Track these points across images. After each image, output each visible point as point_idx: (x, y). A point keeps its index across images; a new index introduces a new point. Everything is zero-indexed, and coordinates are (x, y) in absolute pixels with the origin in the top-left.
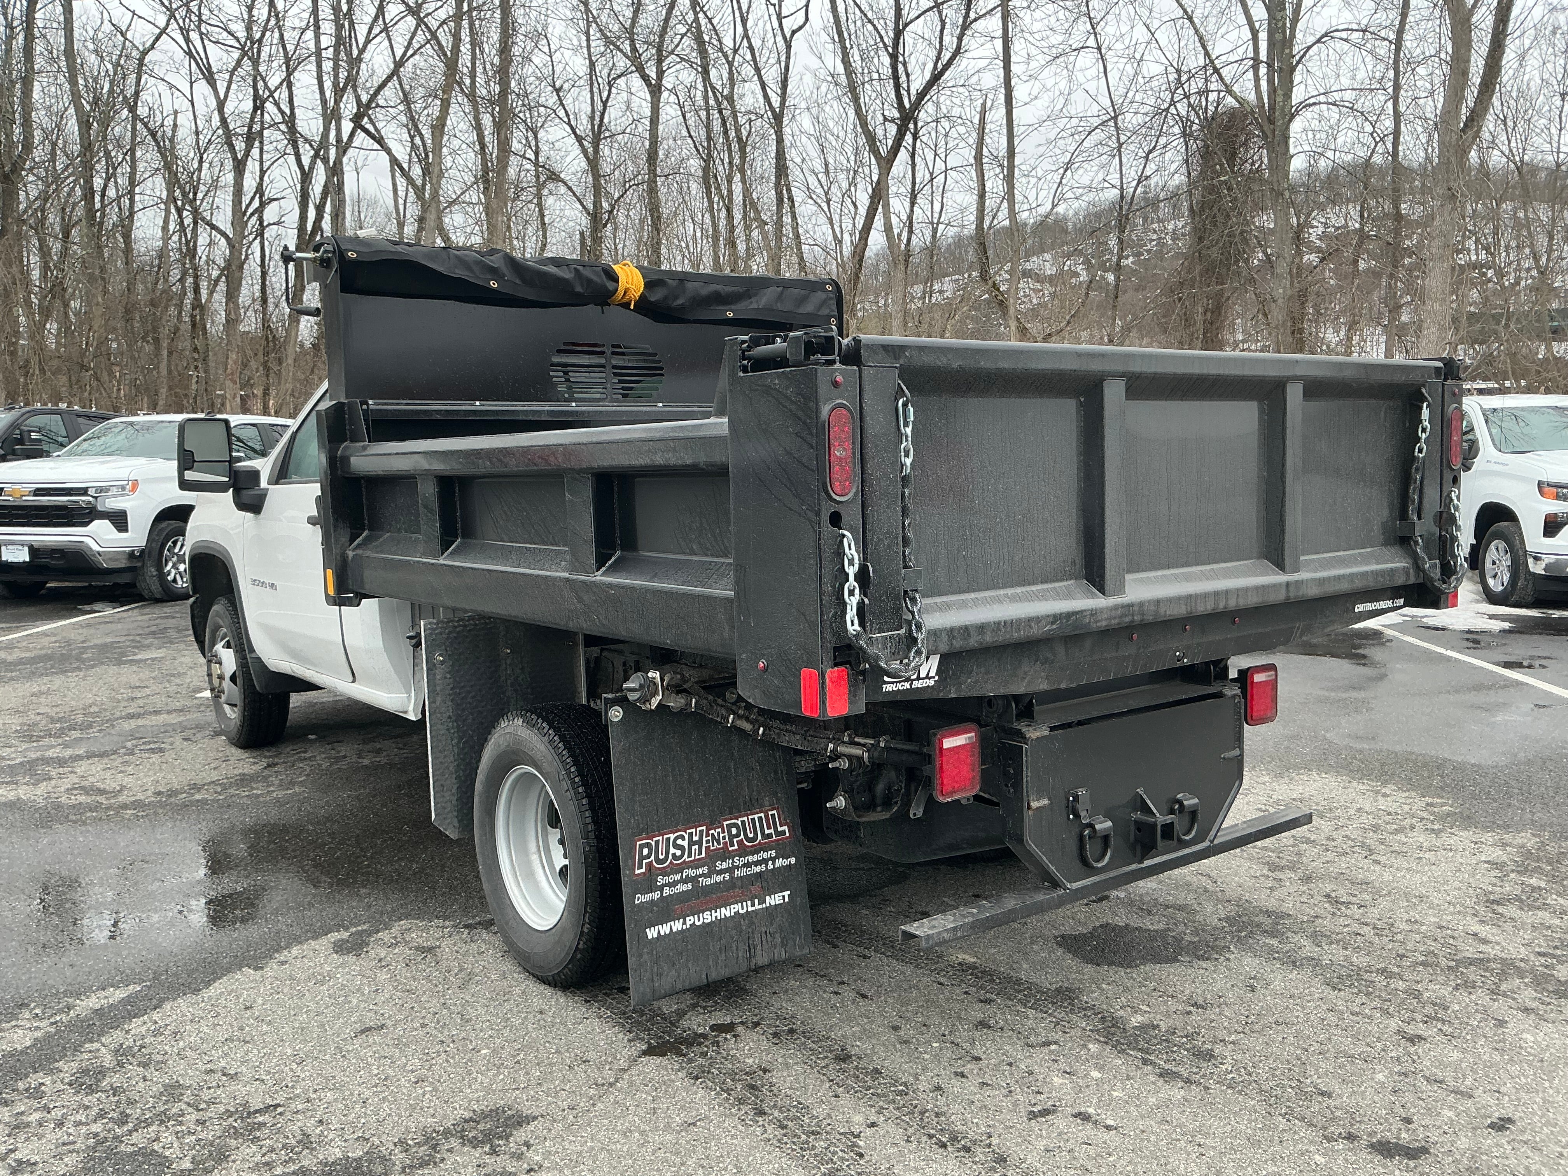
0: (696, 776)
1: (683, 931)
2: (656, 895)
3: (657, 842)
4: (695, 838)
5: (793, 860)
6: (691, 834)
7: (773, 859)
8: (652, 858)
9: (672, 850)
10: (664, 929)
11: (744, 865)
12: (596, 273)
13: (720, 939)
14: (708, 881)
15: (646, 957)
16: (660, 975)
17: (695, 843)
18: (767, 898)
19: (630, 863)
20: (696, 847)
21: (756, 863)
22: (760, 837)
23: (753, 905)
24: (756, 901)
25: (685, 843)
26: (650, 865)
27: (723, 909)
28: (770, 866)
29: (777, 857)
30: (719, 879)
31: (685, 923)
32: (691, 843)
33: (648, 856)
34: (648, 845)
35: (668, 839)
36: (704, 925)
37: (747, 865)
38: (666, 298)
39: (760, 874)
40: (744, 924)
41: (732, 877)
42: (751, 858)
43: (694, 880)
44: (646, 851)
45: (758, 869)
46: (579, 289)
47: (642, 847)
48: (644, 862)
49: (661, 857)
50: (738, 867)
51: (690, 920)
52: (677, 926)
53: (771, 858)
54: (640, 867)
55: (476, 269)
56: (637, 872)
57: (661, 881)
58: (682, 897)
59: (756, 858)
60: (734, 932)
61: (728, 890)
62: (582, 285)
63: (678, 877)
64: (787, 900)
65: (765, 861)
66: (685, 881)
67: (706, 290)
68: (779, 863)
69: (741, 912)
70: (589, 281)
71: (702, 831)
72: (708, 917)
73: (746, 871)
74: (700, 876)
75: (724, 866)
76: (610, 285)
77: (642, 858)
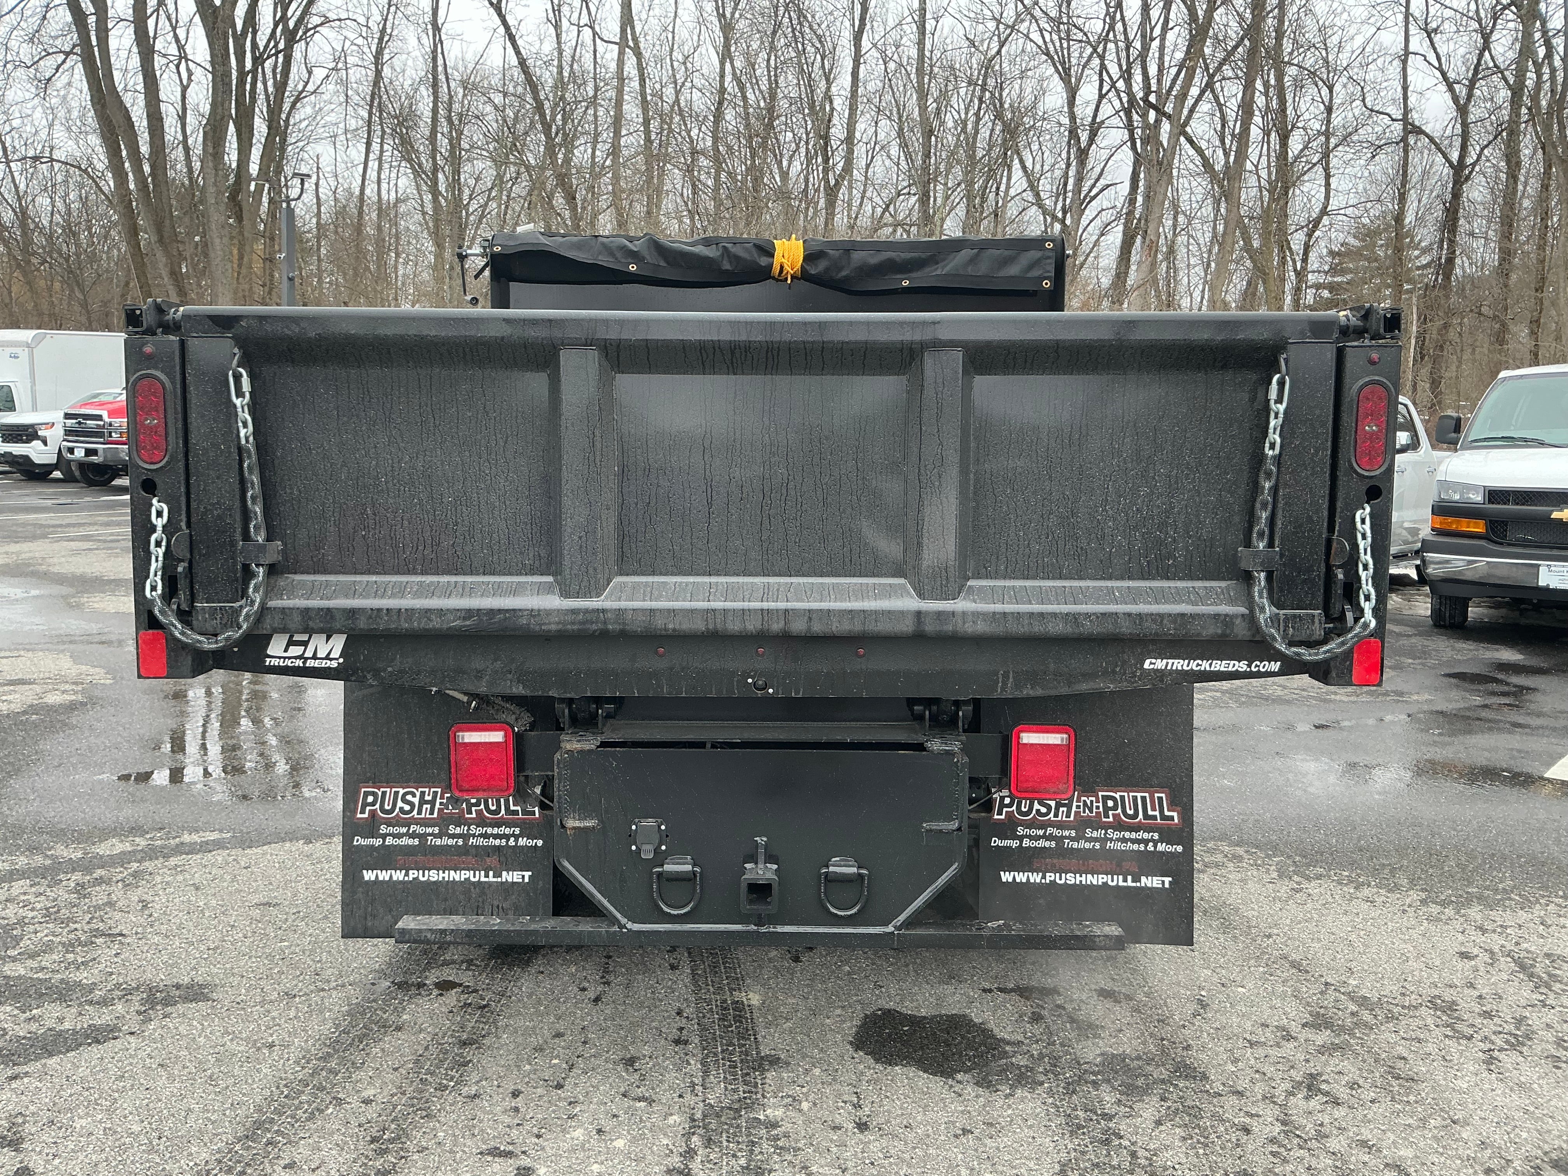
0: (435, 739)
1: (403, 882)
2: (378, 842)
3: (384, 793)
4: (427, 798)
5: (540, 843)
6: (423, 793)
7: (516, 837)
8: (377, 806)
9: (400, 804)
10: (384, 875)
11: (481, 835)
12: (746, 249)
13: (446, 900)
14: (438, 842)
15: (360, 895)
16: (374, 916)
17: (427, 802)
18: (504, 873)
19: (352, 806)
20: (429, 806)
21: (496, 837)
22: (503, 812)
23: (487, 876)
24: (491, 873)
25: (416, 801)
26: (373, 814)
27: (452, 872)
28: (512, 842)
29: (521, 835)
30: (451, 842)
31: (407, 875)
32: (422, 802)
33: (373, 804)
34: (374, 794)
35: (397, 793)
36: (428, 883)
37: (485, 836)
38: (827, 270)
39: (499, 848)
40: (474, 893)
41: (465, 844)
42: (490, 830)
43: (422, 837)
44: (370, 799)
45: (497, 842)
46: (726, 266)
47: (366, 794)
48: (368, 808)
49: (387, 807)
50: (474, 836)
51: (413, 874)
52: (398, 876)
53: (513, 835)
54: (363, 812)
55: (619, 255)
56: (359, 816)
57: (383, 829)
58: (408, 851)
59: (496, 831)
60: (462, 897)
61: (459, 855)
62: (731, 262)
63: (404, 830)
64: (527, 880)
65: (507, 837)
66: (413, 836)
67: (875, 259)
68: (522, 842)
69: (472, 879)
70: (737, 258)
71: (436, 793)
72: (434, 876)
73: (481, 842)
74: (430, 835)
75: (458, 831)
76: (763, 261)
77: (365, 804)
